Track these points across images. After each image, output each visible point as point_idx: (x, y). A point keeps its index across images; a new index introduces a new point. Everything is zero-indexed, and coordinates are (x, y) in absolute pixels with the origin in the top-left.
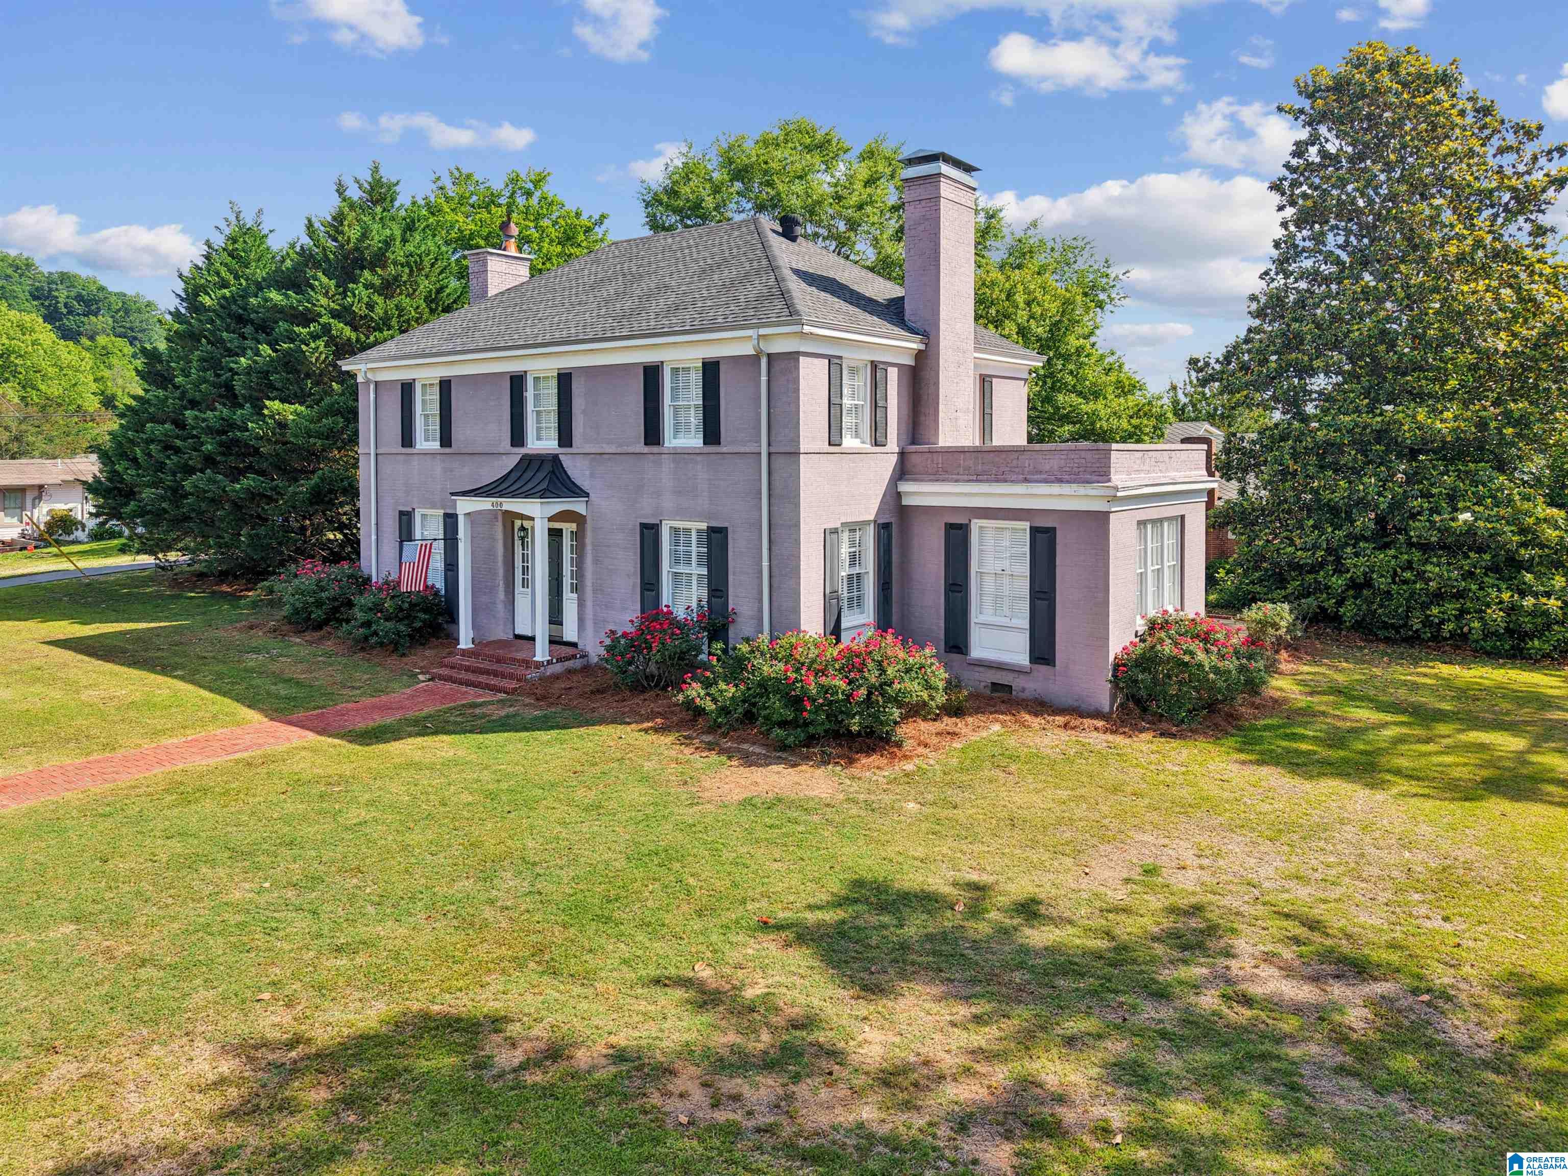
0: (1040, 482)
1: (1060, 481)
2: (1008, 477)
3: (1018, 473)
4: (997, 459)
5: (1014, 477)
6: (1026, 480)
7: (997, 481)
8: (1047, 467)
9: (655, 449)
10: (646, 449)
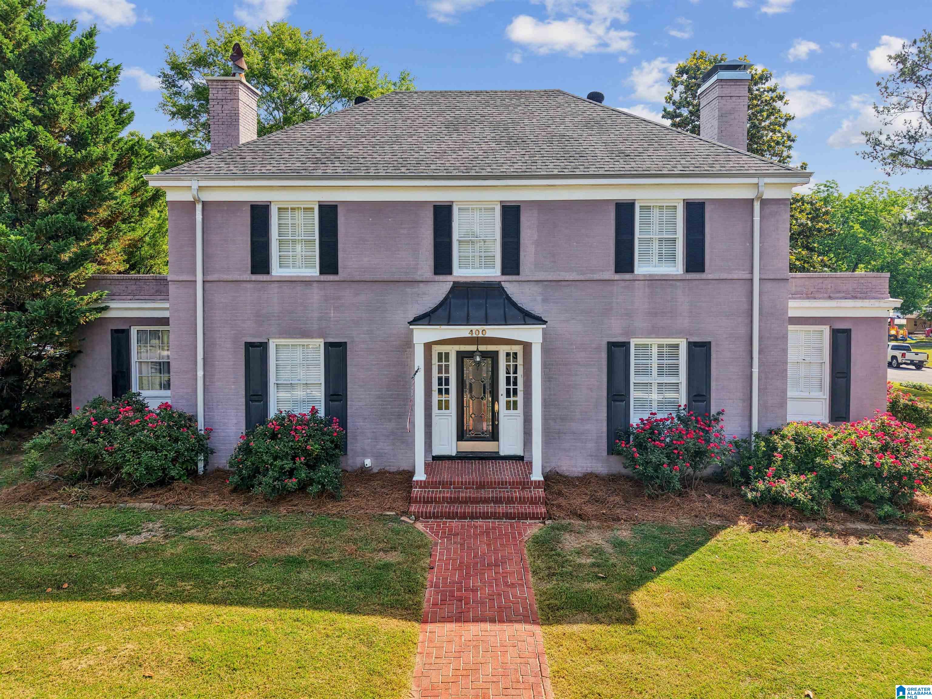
0: (841, 298)
1: (854, 298)
2: (817, 296)
3: (823, 293)
4: (807, 283)
5: (821, 296)
6: (830, 298)
7: (808, 298)
8: (845, 288)
9: (627, 276)
10: (617, 277)
